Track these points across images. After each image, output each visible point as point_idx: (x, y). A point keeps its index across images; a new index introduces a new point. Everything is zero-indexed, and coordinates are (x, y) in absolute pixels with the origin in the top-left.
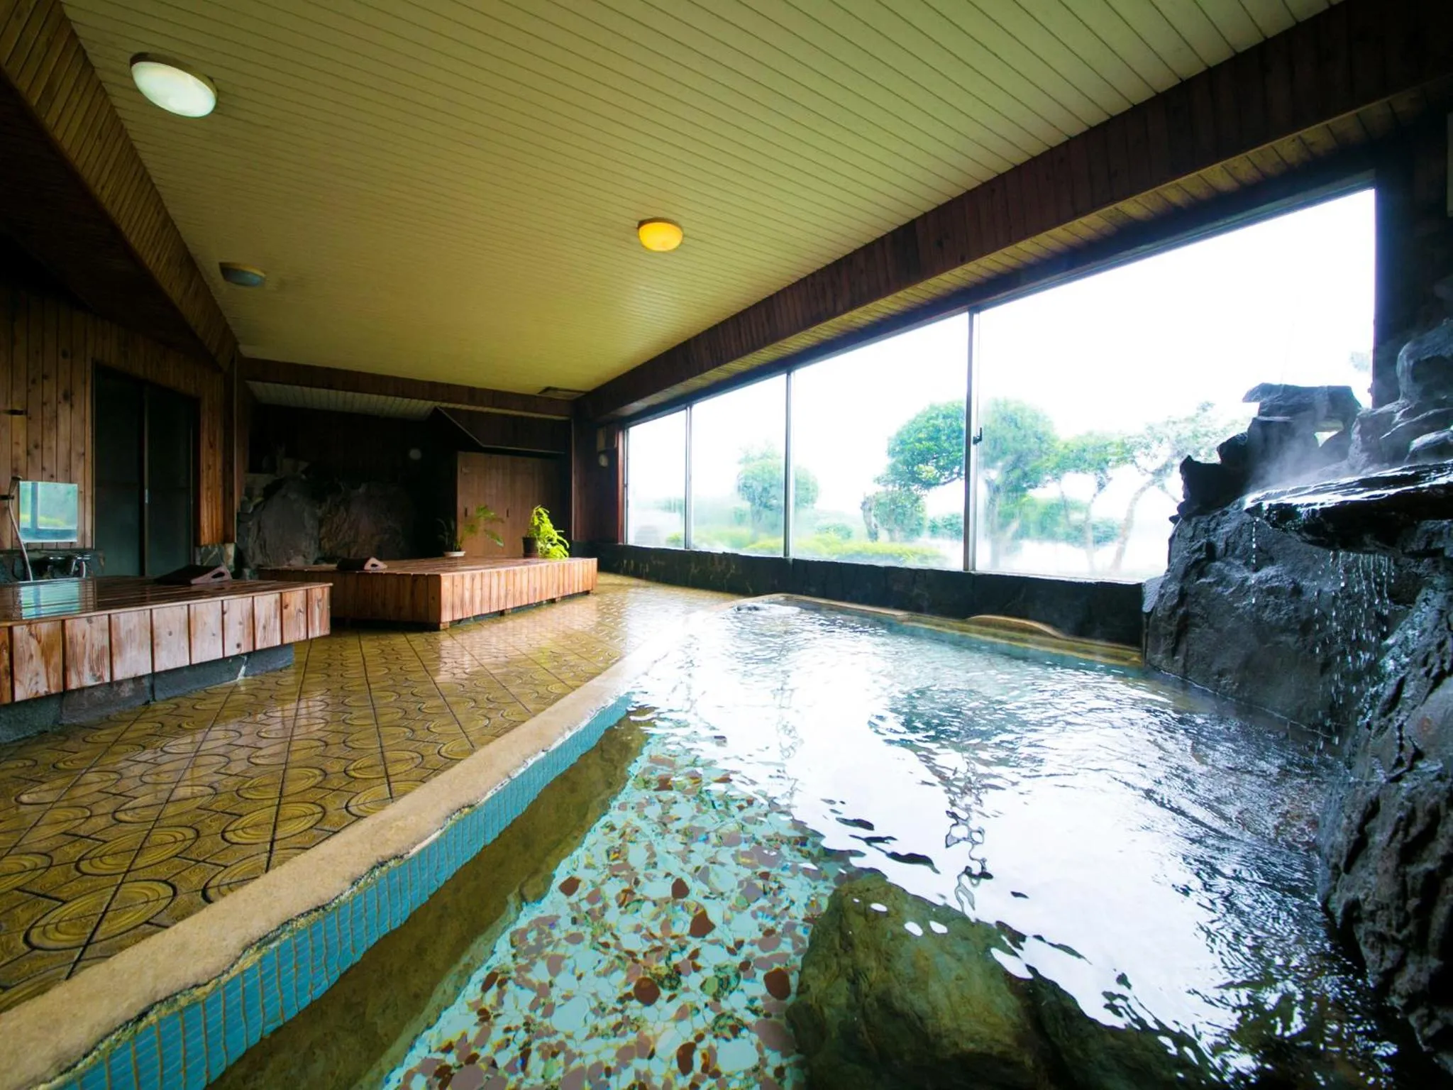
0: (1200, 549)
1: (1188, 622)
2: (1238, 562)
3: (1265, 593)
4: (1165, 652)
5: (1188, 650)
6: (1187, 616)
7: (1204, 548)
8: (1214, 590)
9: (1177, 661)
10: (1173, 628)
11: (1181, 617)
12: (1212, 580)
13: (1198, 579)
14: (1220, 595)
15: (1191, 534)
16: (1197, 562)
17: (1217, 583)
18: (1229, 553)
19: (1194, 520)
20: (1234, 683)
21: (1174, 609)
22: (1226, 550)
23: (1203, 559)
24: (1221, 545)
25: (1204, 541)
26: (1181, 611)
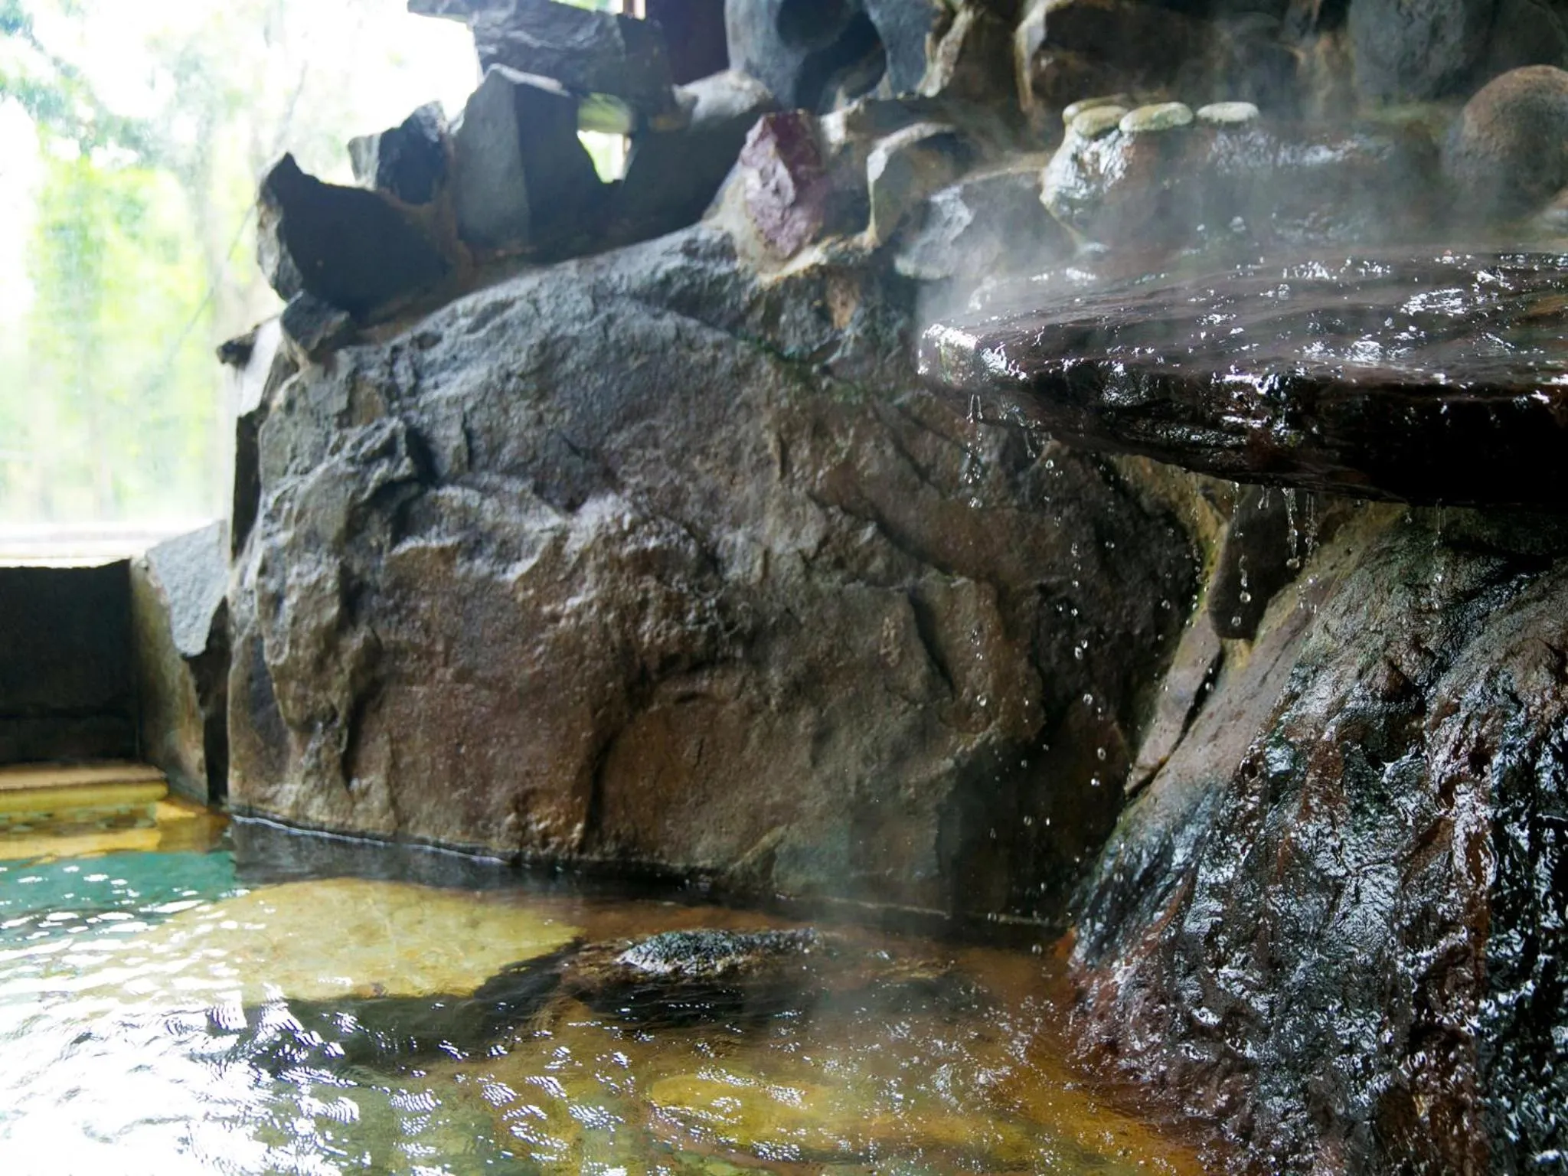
0: (388, 449)
1: (383, 670)
2: (516, 486)
3: (628, 571)
4: (317, 770)
5: (395, 756)
6: (374, 652)
7: (402, 448)
8: (461, 568)
9: (365, 793)
10: (337, 696)
11: (356, 658)
12: (449, 541)
13: (396, 540)
14: (486, 583)
15: (340, 403)
16: (388, 488)
17: (471, 549)
18: (479, 462)
19: (344, 359)
20: (569, 825)
21: (330, 639)
22: (472, 453)
23: (407, 481)
24: (449, 439)
25: (395, 423)
26: (354, 642)
